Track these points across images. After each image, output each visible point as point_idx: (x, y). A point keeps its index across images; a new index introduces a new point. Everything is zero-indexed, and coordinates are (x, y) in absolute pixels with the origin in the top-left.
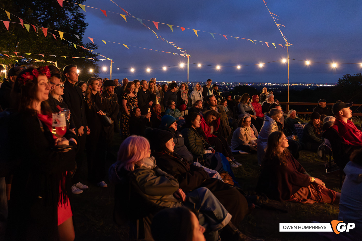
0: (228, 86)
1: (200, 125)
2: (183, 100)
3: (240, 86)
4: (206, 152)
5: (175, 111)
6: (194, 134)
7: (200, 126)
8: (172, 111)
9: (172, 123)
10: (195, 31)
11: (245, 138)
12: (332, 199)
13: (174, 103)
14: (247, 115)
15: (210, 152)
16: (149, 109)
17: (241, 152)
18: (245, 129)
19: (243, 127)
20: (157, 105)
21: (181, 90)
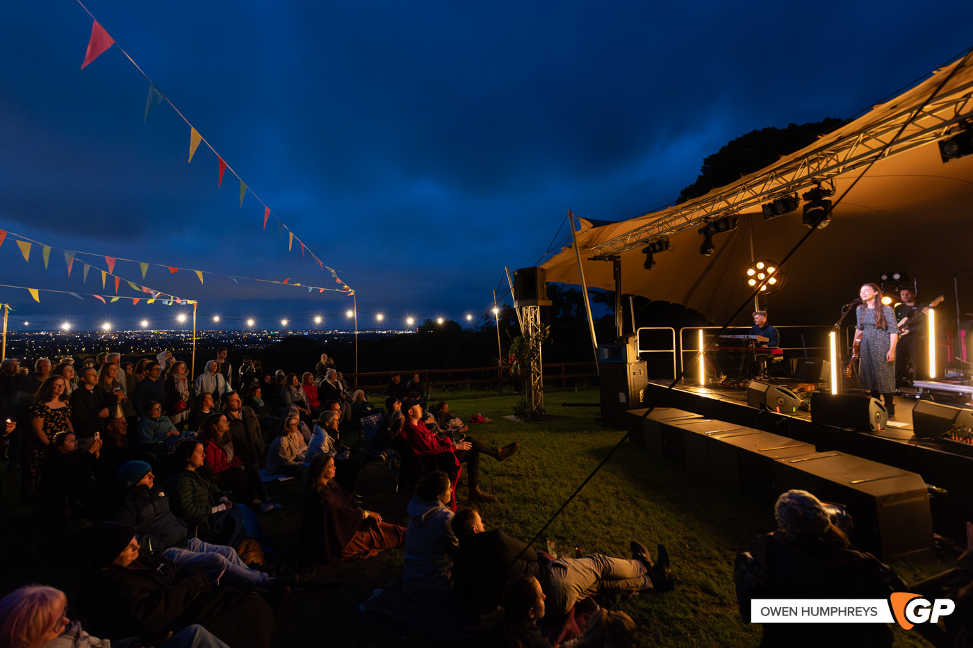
0: (272, 335)
1: (205, 460)
2: (179, 393)
3: (291, 335)
4: (215, 510)
5: (160, 421)
6: (192, 482)
7: (204, 462)
8: (153, 422)
9: (143, 477)
10: (200, 274)
11: (289, 453)
12: (399, 540)
13: (158, 406)
14: (294, 407)
15: (222, 508)
16: (98, 433)
17: (282, 479)
18: (289, 437)
19: (286, 435)
20: (118, 419)
21: (175, 376)
